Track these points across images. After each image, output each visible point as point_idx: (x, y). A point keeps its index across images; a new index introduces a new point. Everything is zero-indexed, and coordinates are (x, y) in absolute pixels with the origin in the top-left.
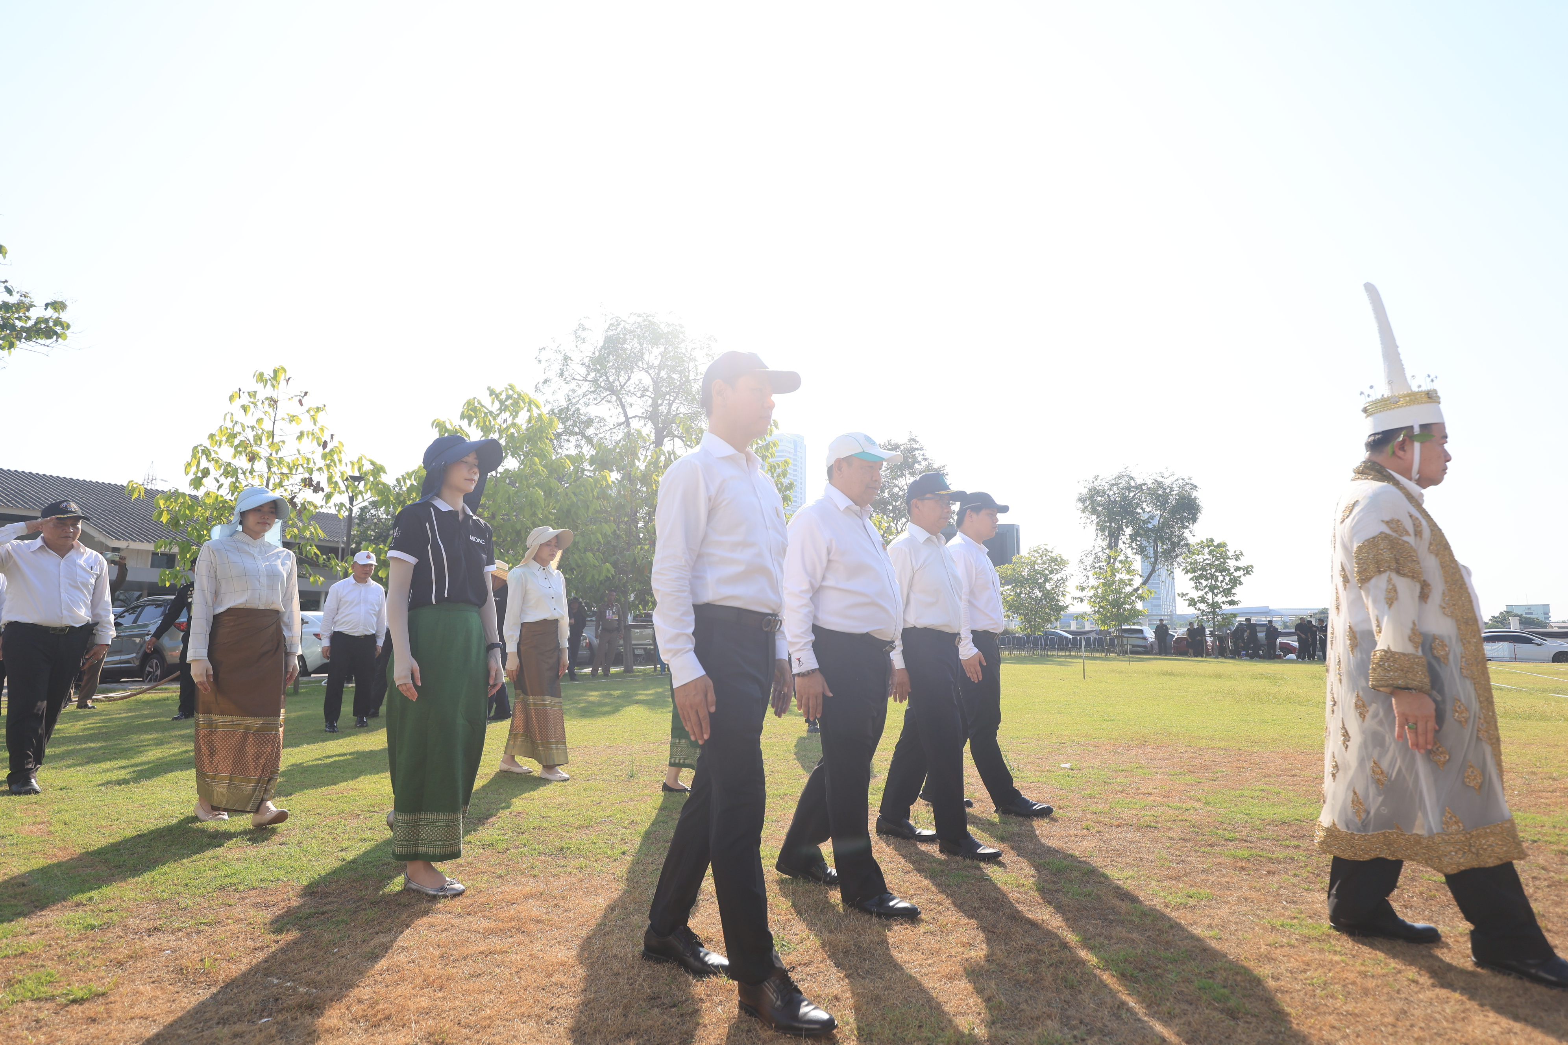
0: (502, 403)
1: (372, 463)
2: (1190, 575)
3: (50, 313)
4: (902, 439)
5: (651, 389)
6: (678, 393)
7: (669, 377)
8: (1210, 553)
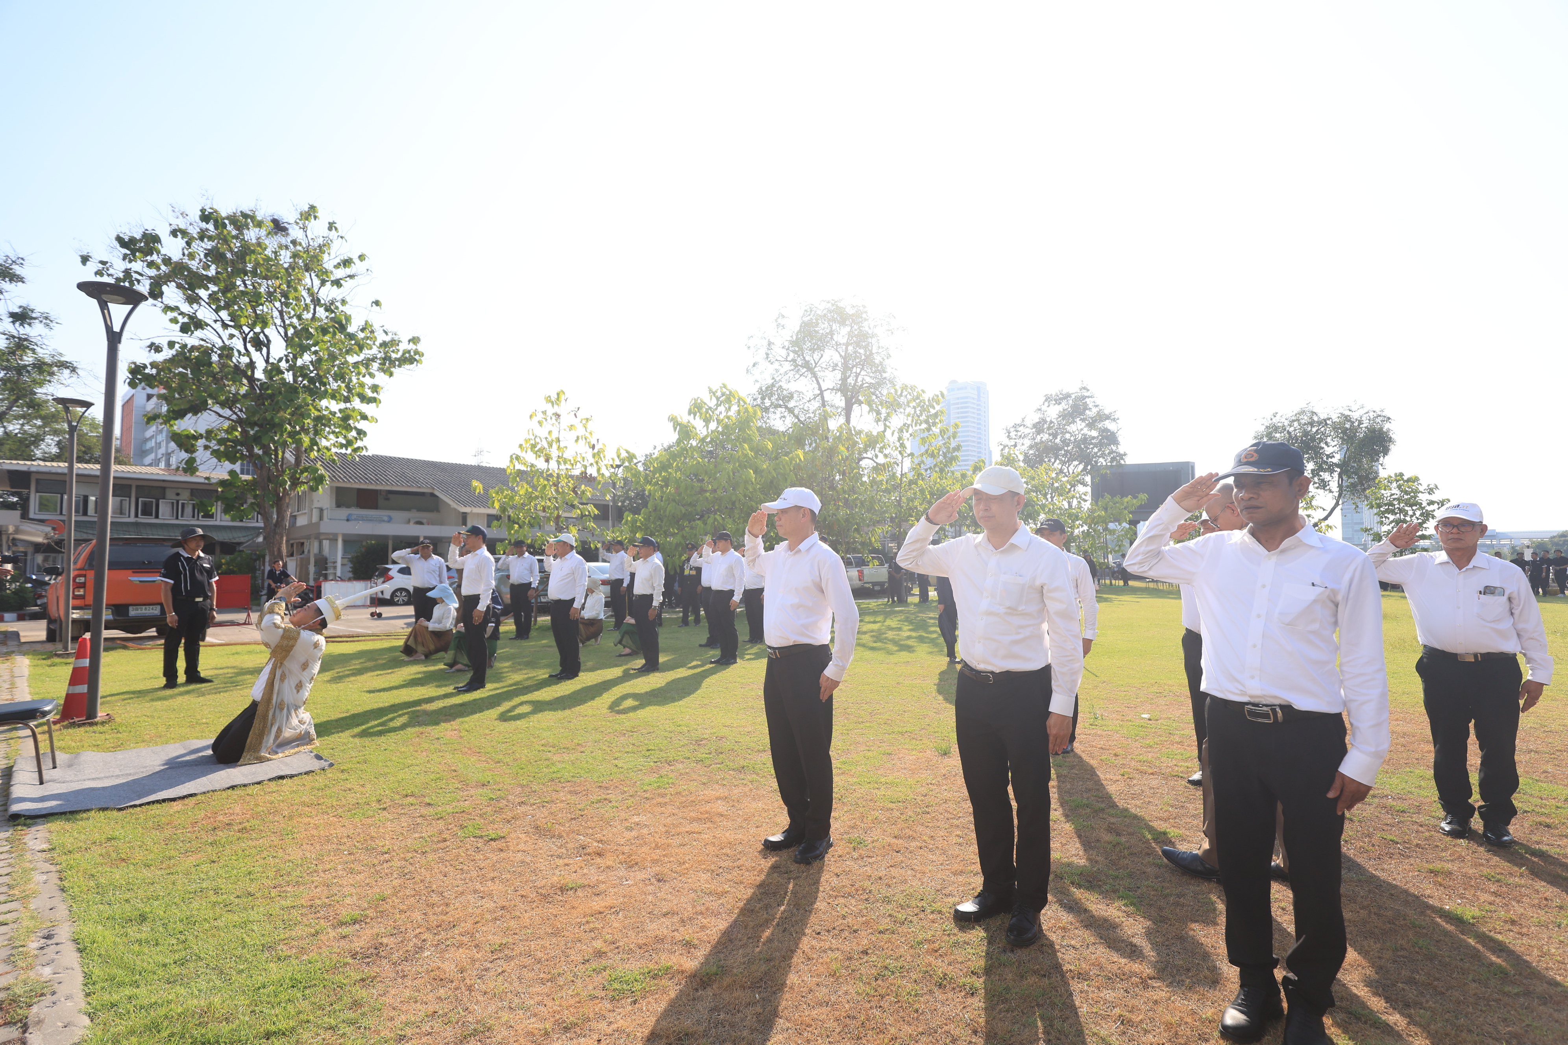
0: (718, 399)
1: (627, 452)
2: (1375, 511)
3: (412, 347)
4: (1073, 388)
5: (840, 364)
6: (863, 365)
7: (855, 352)
8: (1399, 487)
